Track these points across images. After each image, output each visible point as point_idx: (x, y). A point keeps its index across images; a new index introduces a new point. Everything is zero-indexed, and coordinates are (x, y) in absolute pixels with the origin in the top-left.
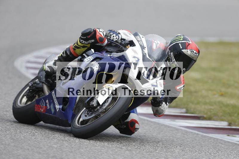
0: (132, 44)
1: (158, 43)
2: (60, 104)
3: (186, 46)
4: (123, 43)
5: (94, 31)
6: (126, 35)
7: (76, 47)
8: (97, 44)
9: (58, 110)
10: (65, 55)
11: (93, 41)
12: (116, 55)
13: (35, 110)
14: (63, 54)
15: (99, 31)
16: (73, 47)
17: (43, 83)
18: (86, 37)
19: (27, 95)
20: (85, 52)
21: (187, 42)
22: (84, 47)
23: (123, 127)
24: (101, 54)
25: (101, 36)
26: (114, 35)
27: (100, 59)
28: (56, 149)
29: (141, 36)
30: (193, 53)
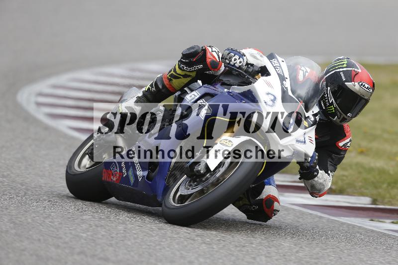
0: (264, 71)
1: (307, 72)
2: (143, 170)
3: (351, 76)
4: (250, 70)
5: (203, 50)
6: (255, 57)
7: (172, 75)
8: (207, 72)
9: (140, 180)
10: (154, 89)
11: (200, 66)
12: (237, 89)
13: (103, 179)
14: (150, 87)
15: (211, 51)
16: (168, 76)
18: (190, 60)
19: (90, 154)
20: (187, 85)
21: (354, 69)
22: (185, 76)
23: (254, 208)
24: (213, 88)
25: (214, 59)
26: (237, 57)
27: (212, 95)
28: (85, 240)
29: (280, 59)
30: (364, 88)
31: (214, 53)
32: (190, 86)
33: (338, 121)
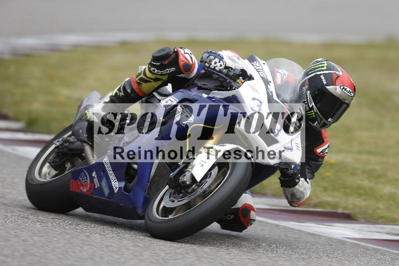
1: (284, 74)
2: (119, 180)
4: (231, 74)
5: (175, 52)
7: (141, 79)
8: (180, 76)
9: (116, 191)
10: (122, 94)
11: (173, 69)
12: (219, 95)
13: (71, 190)
14: (118, 92)
16: (137, 79)
17: (83, 141)
18: (162, 63)
19: (53, 162)
21: (334, 72)
22: (156, 80)
23: (229, 217)
24: (191, 93)
25: (187, 62)
26: (217, 60)
27: (191, 101)
29: (261, 62)
30: (345, 92)
31: (188, 55)
32: (159, 90)
33: (319, 126)
